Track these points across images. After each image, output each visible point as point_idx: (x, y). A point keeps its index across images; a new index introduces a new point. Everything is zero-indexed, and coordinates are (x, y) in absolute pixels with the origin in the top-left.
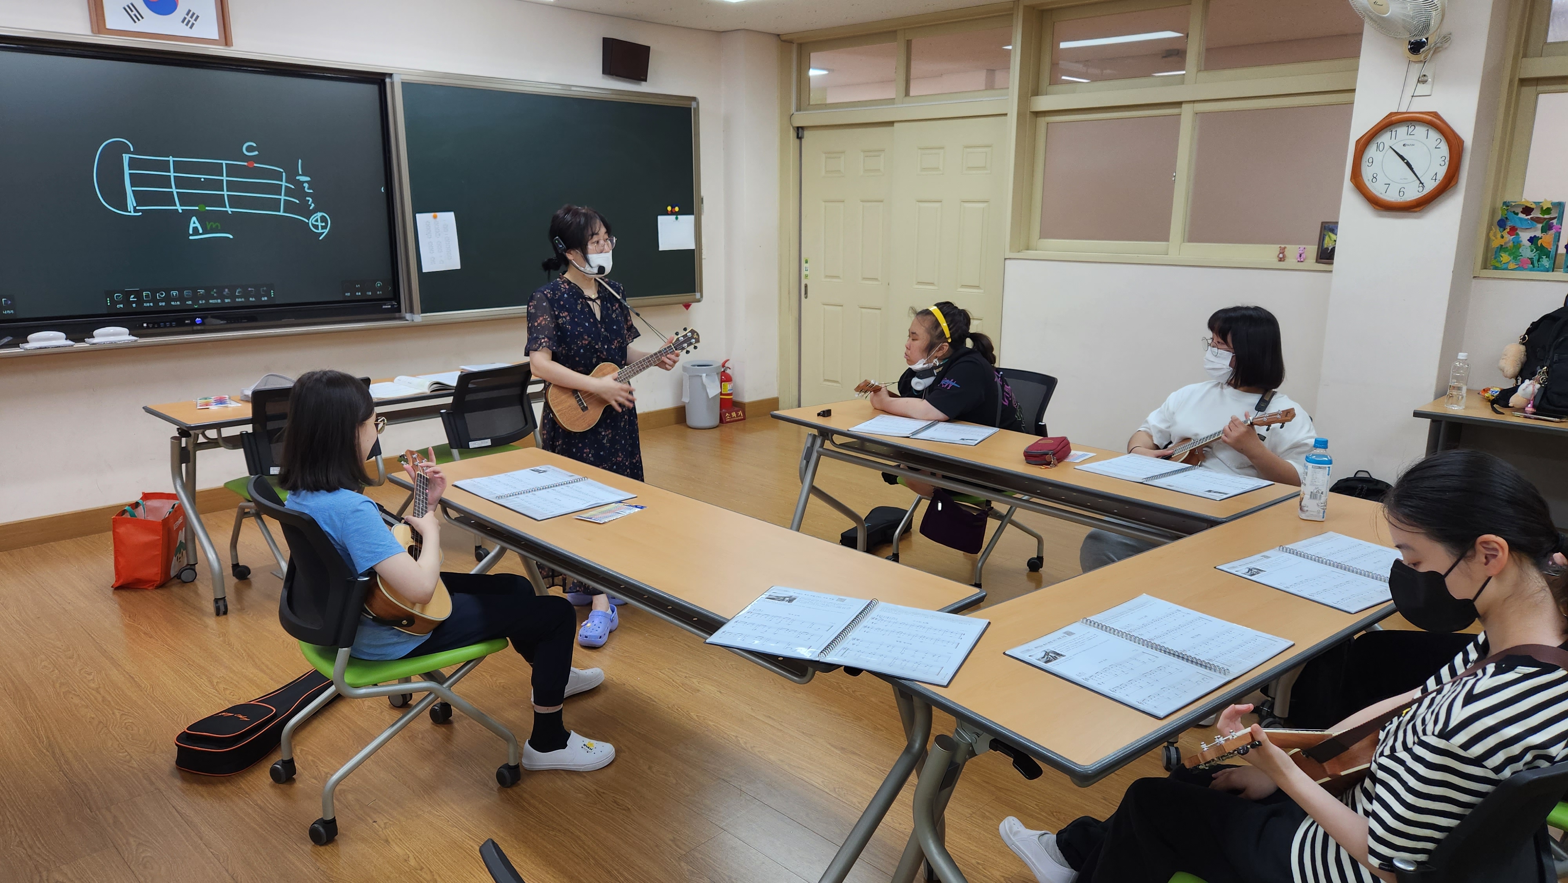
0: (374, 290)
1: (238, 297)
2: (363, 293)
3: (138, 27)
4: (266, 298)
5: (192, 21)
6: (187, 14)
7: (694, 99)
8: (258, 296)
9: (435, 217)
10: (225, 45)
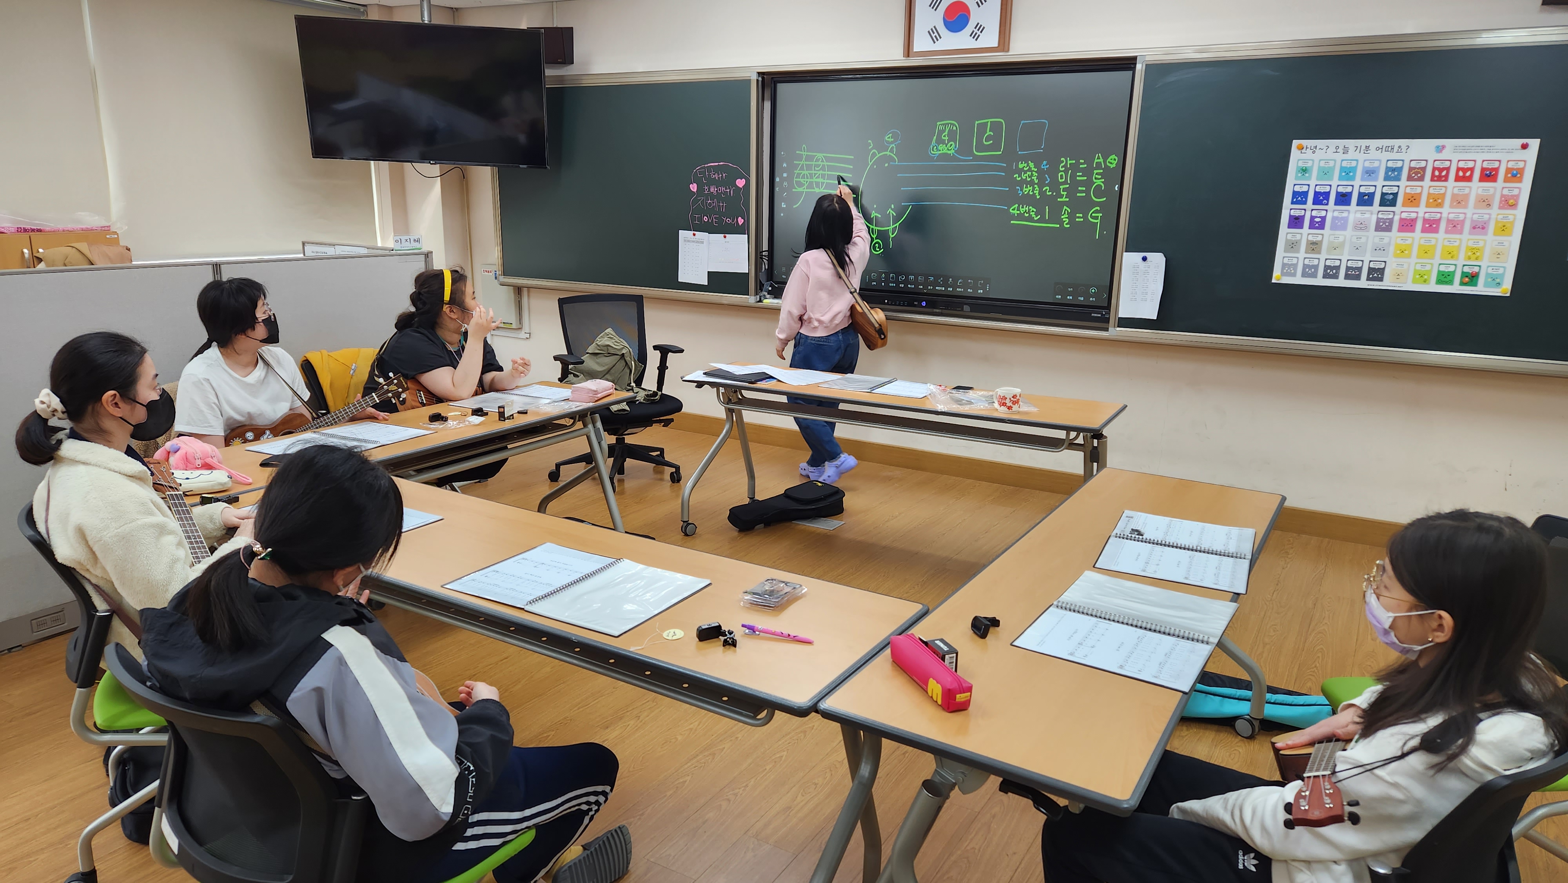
1: (959, 287)
2: (1075, 297)
3: (939, 46)
4: (982, 292)
5: (979, 33)
6: (975, 28)
10: (1003, 51)
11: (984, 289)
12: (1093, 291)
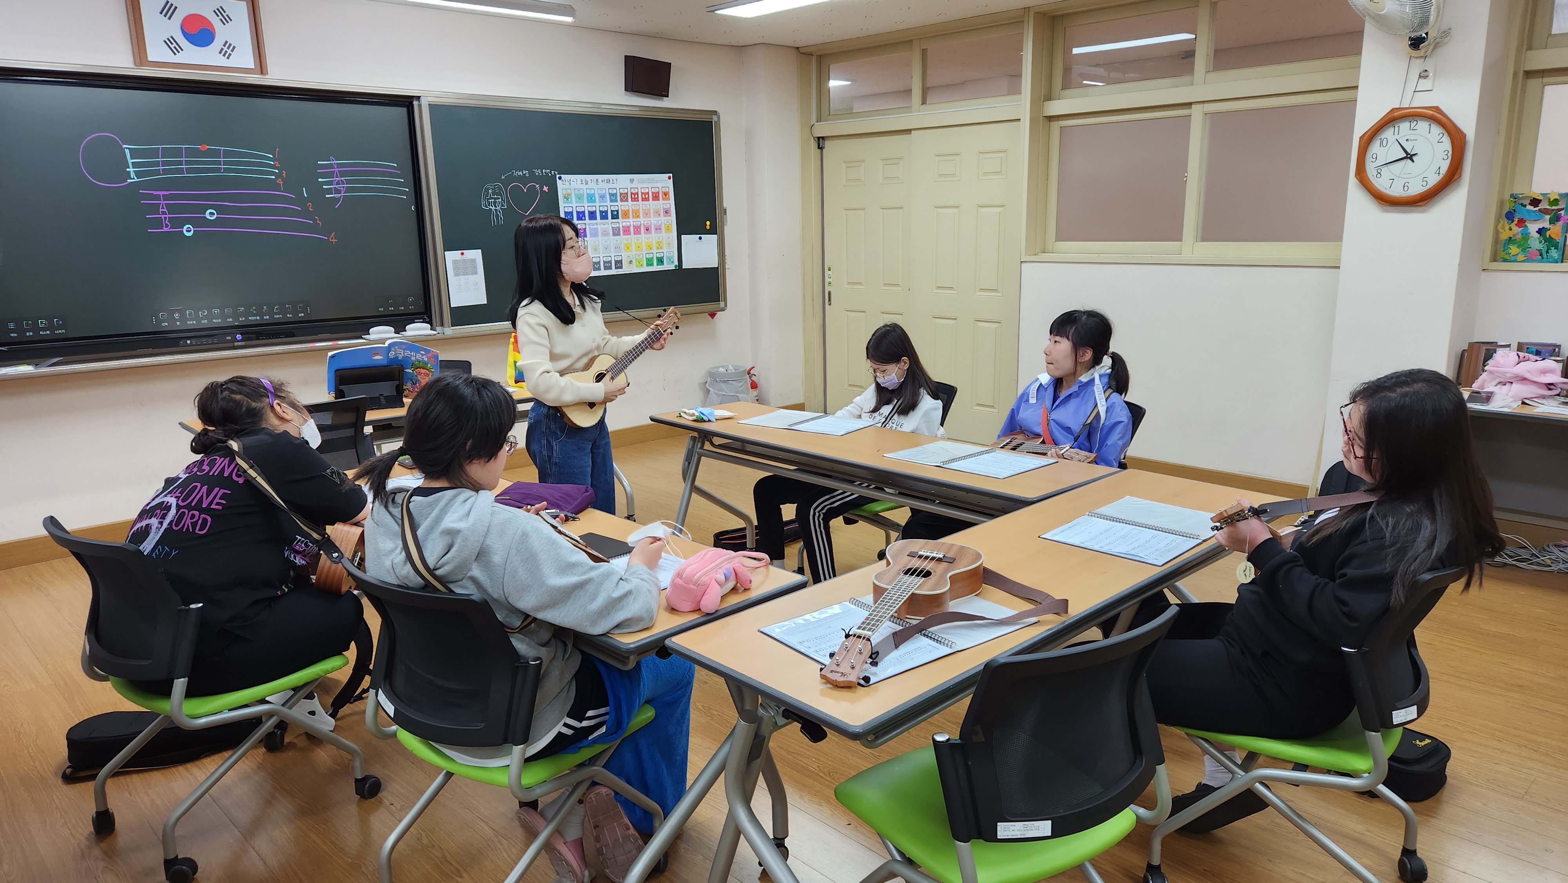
0: (408, 305)
1: (276, 314)
2: (396, 308)
3: (180, 58)
4: (303, 315)
5: (230, 51)
6: (224, 46)
7: (715, 113)
8: (295, 312)
10: (261, 73)
11: (305, 312)
12: (411, 300)
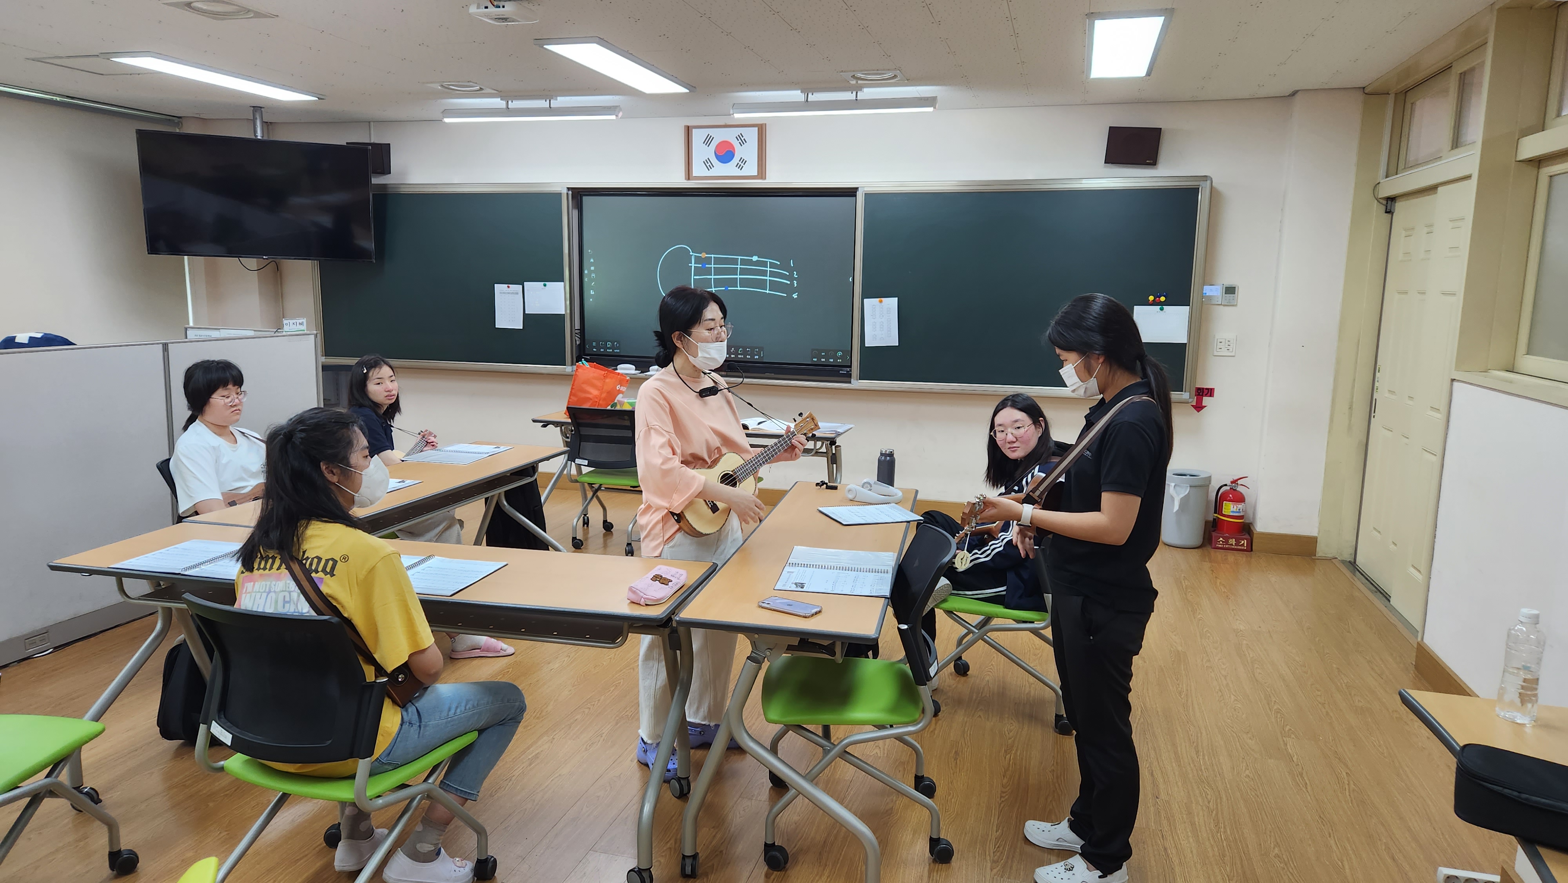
0: (837, 358)
1: (740, 354)
2: (827, 360)
3: (712, 173)
4: (757, 357)
5: (742, 165)
6: (740, 161)
7: (1205, 178)
8: (753, 356)
9: (881, 302)
10: (762, 178)
11: (759, 355)
12: (840, 354)
